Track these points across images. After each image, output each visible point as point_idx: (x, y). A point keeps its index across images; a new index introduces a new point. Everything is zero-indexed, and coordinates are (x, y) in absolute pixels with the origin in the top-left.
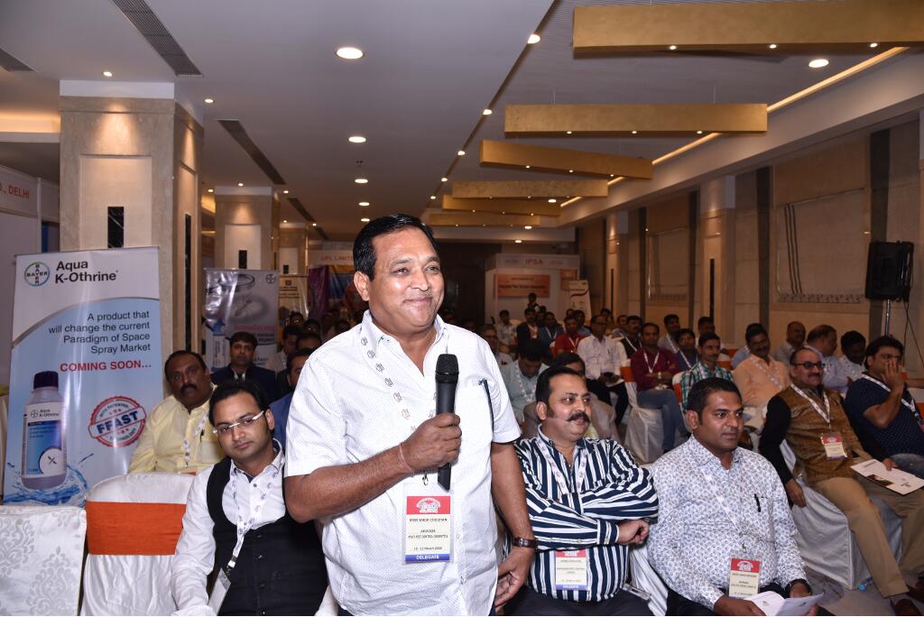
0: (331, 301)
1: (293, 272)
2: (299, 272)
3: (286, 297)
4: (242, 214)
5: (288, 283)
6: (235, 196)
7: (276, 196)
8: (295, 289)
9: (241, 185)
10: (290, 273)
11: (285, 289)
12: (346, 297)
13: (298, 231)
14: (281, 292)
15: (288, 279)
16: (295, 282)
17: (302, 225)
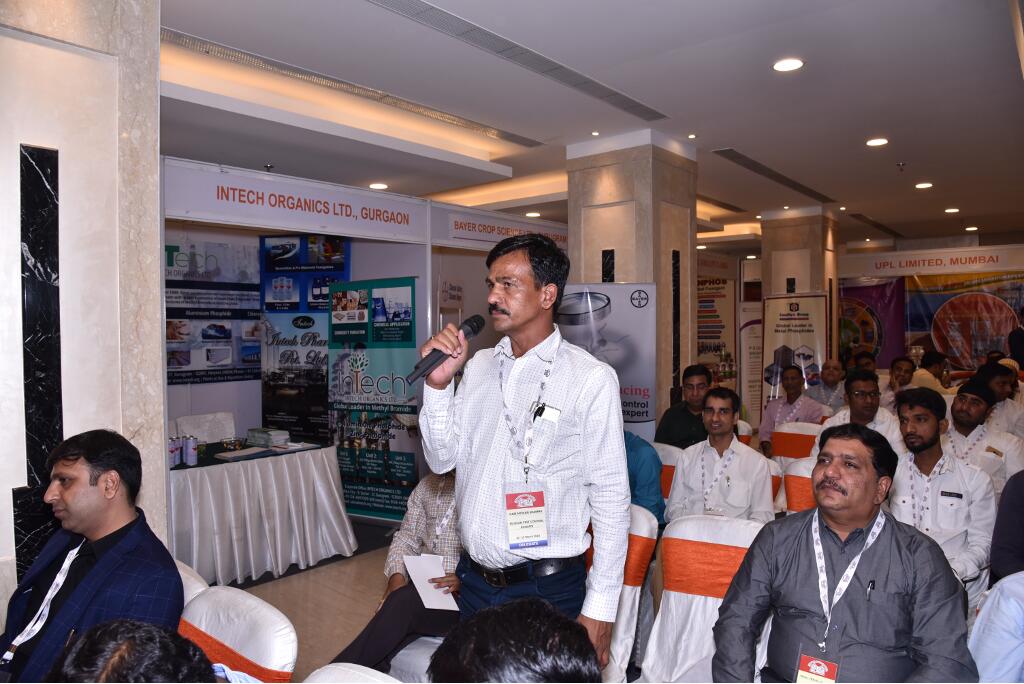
0: (908, 334)
1: (801, 288)
2: (812, 286)
3: (790, 330)
4: (606, 187)
5: (794, 307)
6: (595, 157)
7: (675, 148)
8: (806, 317)
9: (595, 134)
10: (798, 291)
11: (787, 317)
12: (937, 329)
13: (810, 220)
14: (783, 323)
15: (794, 301)
16: (805, 305)
17: (816, 210)
